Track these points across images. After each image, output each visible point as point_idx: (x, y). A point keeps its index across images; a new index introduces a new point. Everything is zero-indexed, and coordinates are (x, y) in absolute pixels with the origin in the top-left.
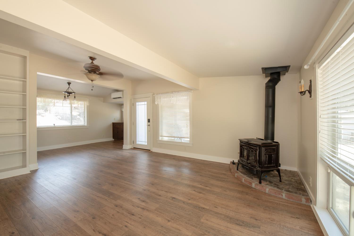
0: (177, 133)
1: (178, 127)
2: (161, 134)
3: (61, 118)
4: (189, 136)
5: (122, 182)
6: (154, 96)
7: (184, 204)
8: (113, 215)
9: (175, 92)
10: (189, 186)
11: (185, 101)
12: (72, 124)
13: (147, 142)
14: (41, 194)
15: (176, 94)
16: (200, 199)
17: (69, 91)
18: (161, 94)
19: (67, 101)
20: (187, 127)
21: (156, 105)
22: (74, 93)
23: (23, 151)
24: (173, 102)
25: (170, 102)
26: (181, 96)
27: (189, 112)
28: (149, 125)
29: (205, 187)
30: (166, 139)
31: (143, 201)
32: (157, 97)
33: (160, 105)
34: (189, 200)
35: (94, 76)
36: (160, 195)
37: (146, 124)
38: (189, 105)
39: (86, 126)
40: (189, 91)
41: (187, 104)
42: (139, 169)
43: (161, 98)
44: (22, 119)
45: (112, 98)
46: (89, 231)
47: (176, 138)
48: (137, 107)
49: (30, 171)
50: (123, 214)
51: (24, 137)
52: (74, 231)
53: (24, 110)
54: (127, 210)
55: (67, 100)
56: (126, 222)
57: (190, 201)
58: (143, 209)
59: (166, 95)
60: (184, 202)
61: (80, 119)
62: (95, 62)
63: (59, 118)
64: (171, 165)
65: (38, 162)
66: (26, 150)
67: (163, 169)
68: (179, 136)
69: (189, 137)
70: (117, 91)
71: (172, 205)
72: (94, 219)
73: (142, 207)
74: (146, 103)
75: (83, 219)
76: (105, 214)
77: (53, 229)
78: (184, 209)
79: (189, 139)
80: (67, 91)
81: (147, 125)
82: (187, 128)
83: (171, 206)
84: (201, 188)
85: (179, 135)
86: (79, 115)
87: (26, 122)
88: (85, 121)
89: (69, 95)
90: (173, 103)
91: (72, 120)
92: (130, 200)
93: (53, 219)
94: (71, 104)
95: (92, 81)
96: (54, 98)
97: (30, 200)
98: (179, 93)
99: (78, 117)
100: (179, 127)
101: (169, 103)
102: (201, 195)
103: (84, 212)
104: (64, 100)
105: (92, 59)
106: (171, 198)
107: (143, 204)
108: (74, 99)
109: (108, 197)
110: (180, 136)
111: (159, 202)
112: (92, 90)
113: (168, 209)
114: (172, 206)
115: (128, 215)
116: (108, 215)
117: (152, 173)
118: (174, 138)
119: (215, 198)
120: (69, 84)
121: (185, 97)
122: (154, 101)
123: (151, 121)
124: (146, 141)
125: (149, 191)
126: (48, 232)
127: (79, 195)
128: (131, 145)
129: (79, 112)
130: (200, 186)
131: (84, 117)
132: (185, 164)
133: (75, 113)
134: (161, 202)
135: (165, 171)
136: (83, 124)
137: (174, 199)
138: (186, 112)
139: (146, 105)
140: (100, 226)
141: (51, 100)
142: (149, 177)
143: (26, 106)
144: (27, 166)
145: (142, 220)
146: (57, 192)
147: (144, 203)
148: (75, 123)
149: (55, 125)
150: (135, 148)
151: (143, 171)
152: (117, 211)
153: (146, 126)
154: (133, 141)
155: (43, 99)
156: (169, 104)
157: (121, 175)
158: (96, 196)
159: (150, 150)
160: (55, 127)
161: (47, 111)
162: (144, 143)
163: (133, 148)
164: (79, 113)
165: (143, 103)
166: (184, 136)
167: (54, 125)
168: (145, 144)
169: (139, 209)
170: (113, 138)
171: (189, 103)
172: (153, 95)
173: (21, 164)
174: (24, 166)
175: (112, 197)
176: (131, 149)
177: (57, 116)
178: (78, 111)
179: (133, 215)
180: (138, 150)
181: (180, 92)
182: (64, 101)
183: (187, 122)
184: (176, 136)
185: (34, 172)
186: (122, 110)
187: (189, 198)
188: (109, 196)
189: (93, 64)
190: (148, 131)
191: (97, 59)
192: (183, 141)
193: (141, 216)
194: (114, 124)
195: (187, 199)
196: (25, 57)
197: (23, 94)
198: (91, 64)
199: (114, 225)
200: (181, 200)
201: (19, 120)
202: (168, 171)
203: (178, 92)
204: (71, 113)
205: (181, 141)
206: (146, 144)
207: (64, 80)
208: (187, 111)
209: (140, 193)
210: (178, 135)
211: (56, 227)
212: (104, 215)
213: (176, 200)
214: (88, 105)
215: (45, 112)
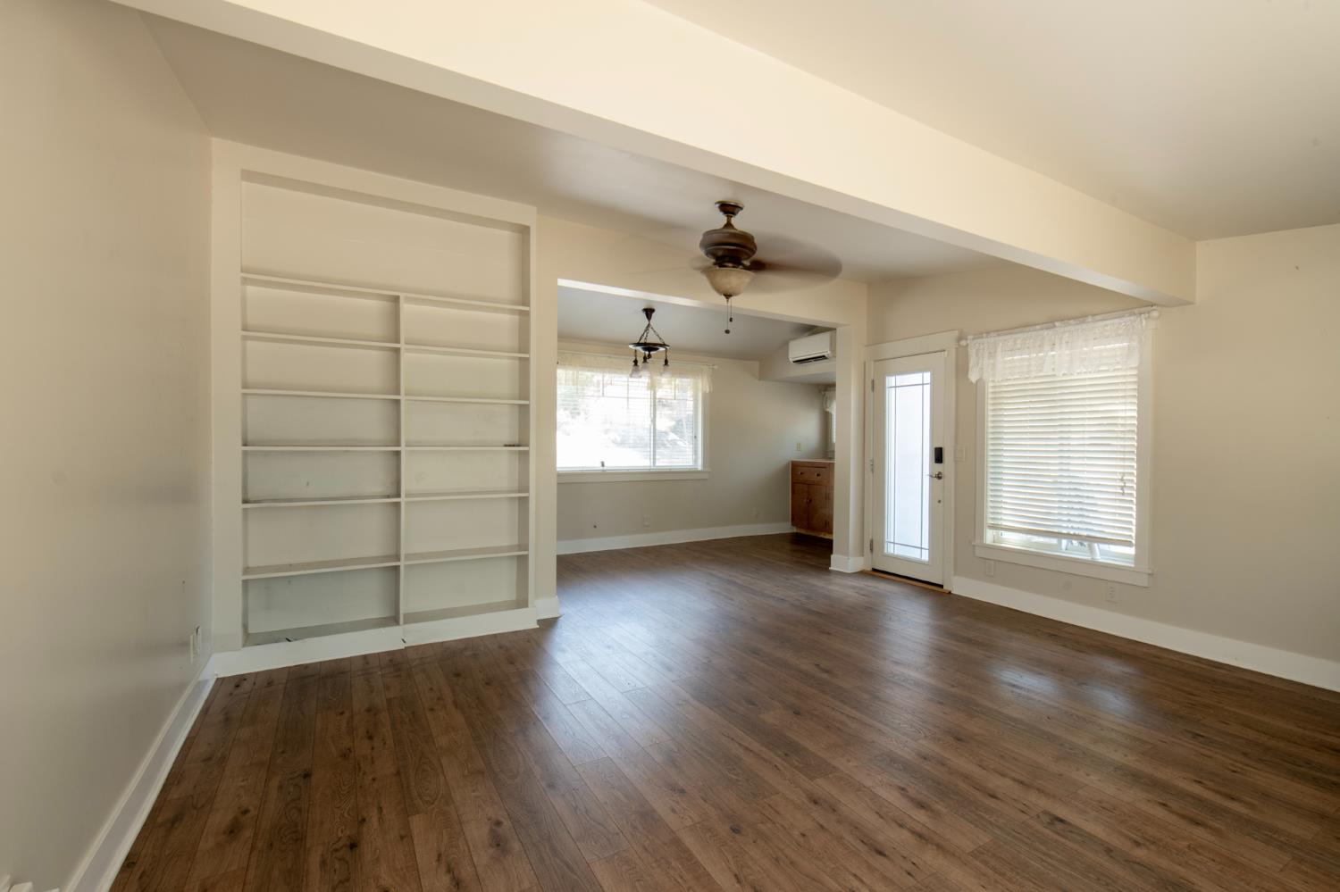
0: (1072, 519)
1: (1075, 489)
2: (993, 519)
3: (619, 439)
4: (1134, 535)
5: (834, 709)
6: (963, 343)
7: (1111, 857)
8: (804, 835)
9: (1065, 319)
10: (1135, 778)
11: (1118, 363)
12: (654, 462)
13: (931, 550)
14: (570, 704)
15: (1069, 328)
16: (1199, 854)
17: (648, 341)
18: (999, 335)
19: (641, 377)
20: (1122, 488)
21: (972, 383)
22: (663, 345)
23: (519, 550)
24: (1053, 369)
25: (1041, 371)
26: (1095, 339)
27: (1135, 414)
28: (939, 477)
29: (1218, 800)
30: (1012, 541)
31: (921, 806)
32: (978, 350)
33: (991, 384)
34: (1137, 844)
35: (735, 277)
36: (991, 793)
37: (927, 471)
38: (1137, 383)
39: (699, 472)
40: (1141, 314)
41: (1125, 376)
42: (897, 663)
43: (995, 352)
44: (517, 443)
45: (791, 360)
46: (723, 879)
47: (1064, 542)
48: (891, 395)
49: (539, 622)
50: (840, 839)
51: (523, 502)
52: (673, 864)
53: (524, 410)
54: (856, 828)
55: (641, 373)
56: (855, 876)
57: (1140, 853)
58: (921, 836)
59: (1019, 335)
60: (1111, 851)
61: (676, 444)
62: (739, 221)
63: (614, 442)
64: (1037, 665)
65: (558, 593)
66: (527, 549)
67: (1006, 680)
68: (1077, 532)
69: (1134, 542)
70: (811, 330)
71: (1052, 853)
72: (737, 836)
73: (918, 828)
74: (927, 376)
75: (699, 823)
76: (774, 823)
77: (609, 840)
78: (1110, 881)
79: (1131, 551)
80: (642, 341)
81: (931, 476)
82: (1123, 494)
83: (1045, 854)
84: (1199, 801)
85: (1080, 526)
86: (675, 430)
87: (526, 453)
88: (695, 453)
89: (649, 356)
90: (1054, 375)
91: (654, 448)
92: (865, 787)
93: (606, 803)
94: (652, 387)
95: (728, 296)
96: (602, 368)
97: (538, 719)
98: (1084, 326)
99: (672, 436)
100: (1082, 488)
101: (1034, 374)
102: (1201, 834)
103: (702, 798)
104: (632, 373)
105: (728, 209)
106: (1046, 819)
107: (921, 816)
108: (665, 370)
109: (784, 760)
110: (1085, 533)
111: (991, 823)
112: (727, 332)
113: (1032, 862)
114: (1051, 857)
115: (860, 846)
116: (785, 829)
117: (953, 690)
118: (1054, 541)
119: (1281, 866)
120: (649, 312)
121: (1117, 345)
122: (961, 368)
123: (947, 456)
124: (926, 545)
125: (943, 765)
126: (593, 843)
127: (685, 729)
128: (863, 555)
129: (672, 419)
130: (1197, 789)
131: (695, 437)
132: (1113, 667)
133: (664, 423)
134: (998, 826)
135: (1014, 689)
136: (691, 464)
137: (1059, 826)
138: (1122, 414)
139: (927, 388)
140: (759, 868)
141: (589, 374)
142: (940, 703)
143: (528, 399)
144: (529, 605)
145: (919, 885)
146: (616, 706)
147: (923, 811)
148: (666, 461)
149: (605, 464)
150: (877, 573)
151: (913, 674)
152: (818, 823)
153: (927, 480)
154: (872, 541)
155: (571, 372)
156: (1036, 377)
157: (825, 676)
158: (740, 744)
159: (941, 586)
160: (604, 473)
161: (579, 414)
162: (914, 554)
163: (869, 569)
164: (673, 423)
165: (916, 378)
166: (1109, 532)
167: (603, 465)
168: (919, 557)
169: (905, 834)
170: (793, 525)
171: (1135, 372)
172: (960, 339)
173: (513, 597)
174: (521, 602)
175: (796, 763)
176: (863, 574)
177: (606, 431)
178: (670, 412)
179: (880, 853)
180: (889, 579)
181: (1090, 319)
182: (631, 379)
183: (1123, 466)
184: (1065, 531)
185: (548, 625)
186: (828, 410)
187: (1135, 837)
188: (786, 755)
189: (732, 231)
190: (936, 502)
191: (744, 210)
192: (1099, 558)
193: (912, 865)
194: (795, 467)
195: (1126, 837)
196: (524, 231)
197: (520, 359)
198: (726, 230)
199: (807, 876)
200: (1091, 838)
201: (510, 446)
202: (1029, 691)
203: (1081, 318)
204: (654, 421)
205: (1089, 558)
206: (925, 557)
207: (635, 299)
208: (1127, 411)
209: (907, 767)
210: (1075, 525)
211: (617, 834)
212: (769, 825)
213: (1071, 832)
214: (708, 390)
215: (573, 417)
